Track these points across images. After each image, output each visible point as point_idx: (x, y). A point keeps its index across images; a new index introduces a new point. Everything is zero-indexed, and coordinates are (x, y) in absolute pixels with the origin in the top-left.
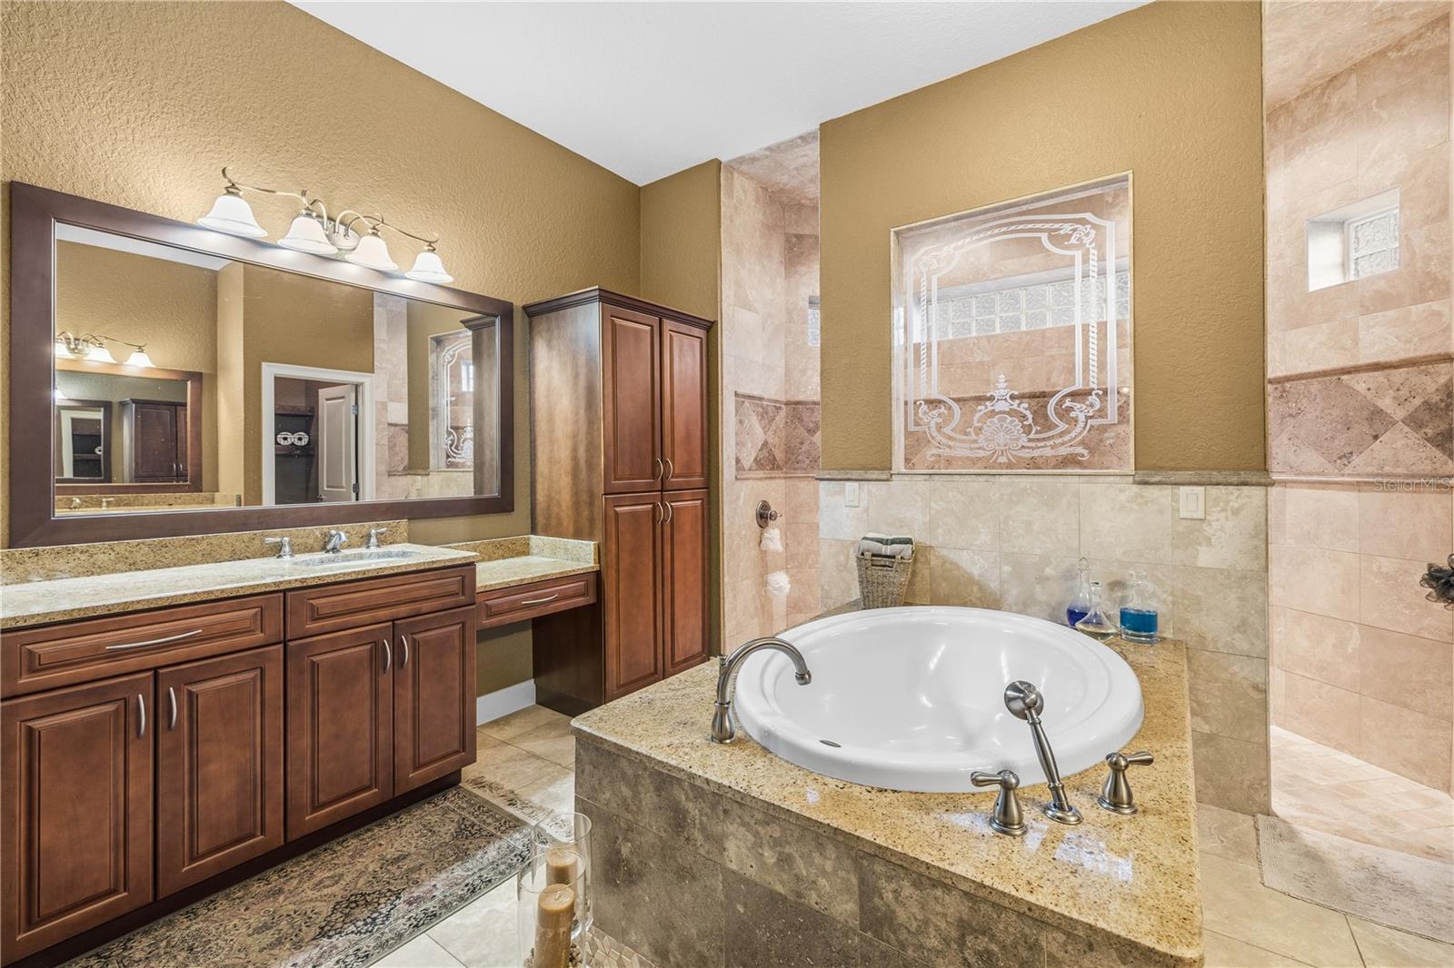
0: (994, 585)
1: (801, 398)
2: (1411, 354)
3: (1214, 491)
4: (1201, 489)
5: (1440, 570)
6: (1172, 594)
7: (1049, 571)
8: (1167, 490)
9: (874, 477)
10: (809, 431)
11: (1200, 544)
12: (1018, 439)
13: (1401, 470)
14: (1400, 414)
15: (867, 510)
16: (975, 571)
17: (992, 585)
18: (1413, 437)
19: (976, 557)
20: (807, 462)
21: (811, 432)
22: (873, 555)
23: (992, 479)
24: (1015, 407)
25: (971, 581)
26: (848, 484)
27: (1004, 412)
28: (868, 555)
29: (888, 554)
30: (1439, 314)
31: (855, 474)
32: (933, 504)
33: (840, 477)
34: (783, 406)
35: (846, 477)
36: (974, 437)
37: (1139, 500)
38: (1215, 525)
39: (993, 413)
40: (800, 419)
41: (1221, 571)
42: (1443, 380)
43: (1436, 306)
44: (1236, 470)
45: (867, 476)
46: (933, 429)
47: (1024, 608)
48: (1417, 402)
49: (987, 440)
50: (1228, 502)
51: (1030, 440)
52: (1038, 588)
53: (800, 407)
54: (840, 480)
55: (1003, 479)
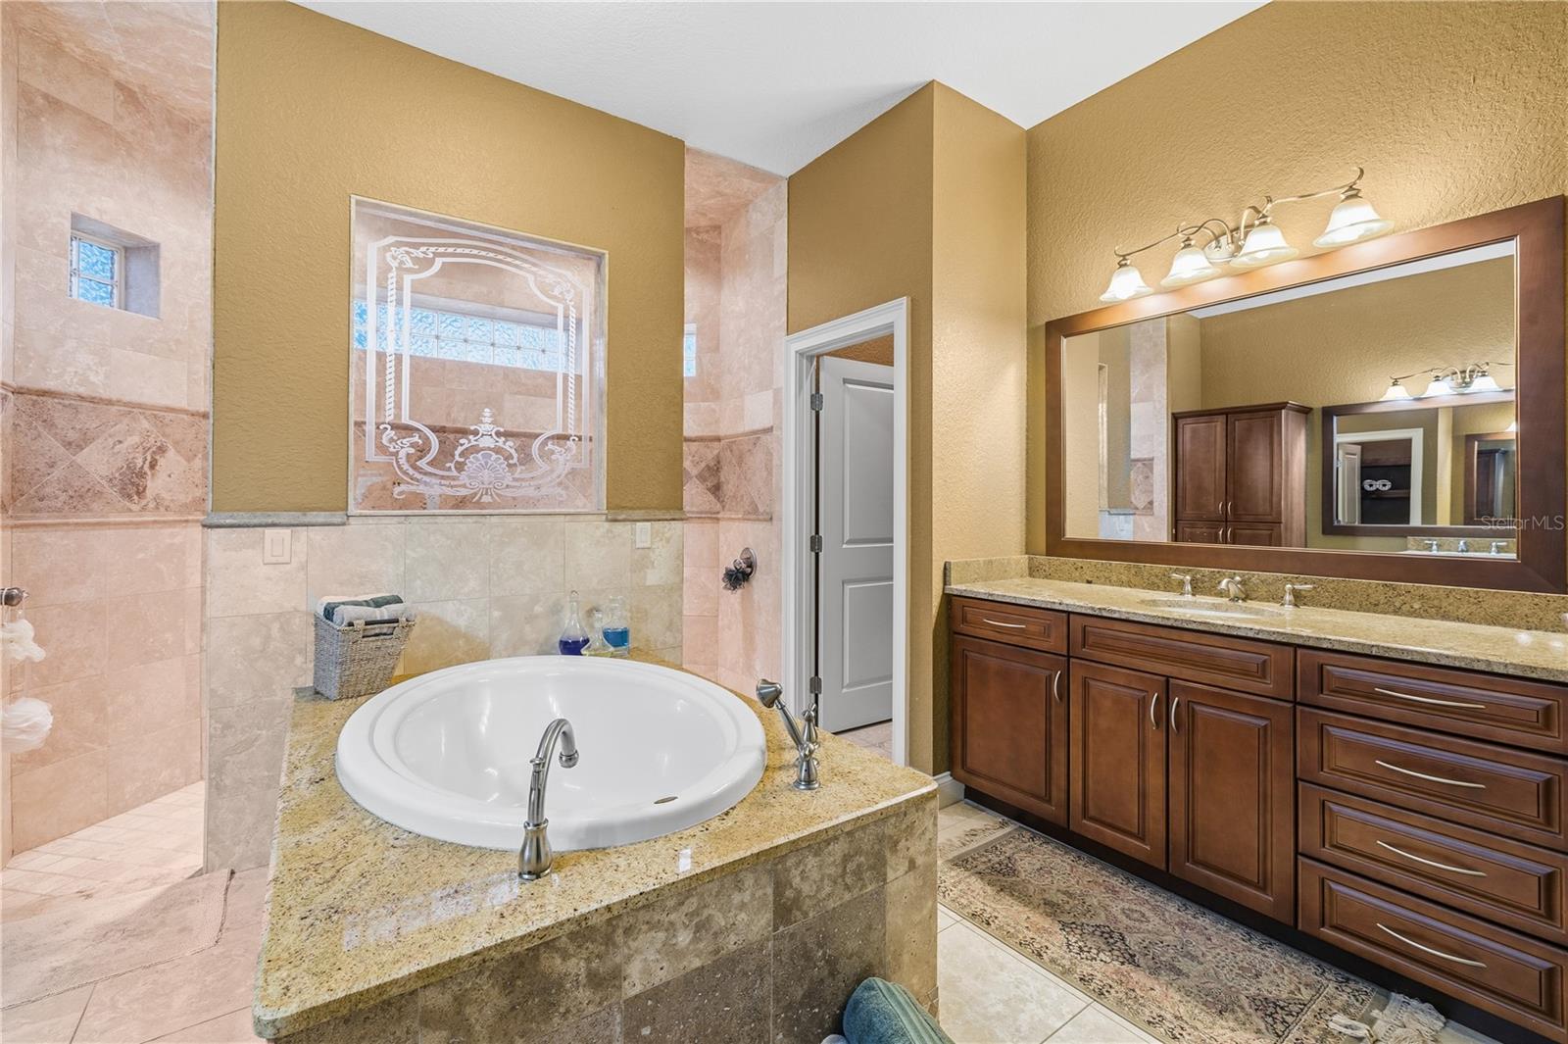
0: (482, 633)
1: (51, 384)
2: (700, 434)
3: (658, 525)
4: (649, 524)
5: (731, 571)
6: (631, 611)
7: (538, 609)
8: (629, 526)
9: (321, 520)
10: (68, 444)
11: (648, 568)
12: (503, 478)
13: (694, 509)
14: (694, 472)
15: (304, 567)
16: (462, 623)
17: (481, 635)
18: (701, 488)
19: (463, 608)
20: (63, 497)
21: (74, 446)
22: (367, 624)
23: (482, 519)
24: (500, 444)
25: (456, 634)
26: (268, 531)
27: (489, 449)
28: (359, 624)
29: (386, 618)
30: (714, 411)
31: (285, 517)
32: (408, 552)
33: (256, 521)
34: (10, 394)
35: (270, 521)
36: (454, 473)
37: (610, 535)
38: (657, 552)
39: (475, 449)
40: (49, 424)
41: (659, 586)
42: (716, 452)
43: (713, 405)
44: (667, 509)
45: (306, 520)
46: (403, 461)
47: (514, 651)
48: (703, 465)
49: (470, 477)
50: (663, 534)
51: (515, 480)
52: (528, 628)
53: (49, 401)
54: (255, 526)
55: (494, 519)
